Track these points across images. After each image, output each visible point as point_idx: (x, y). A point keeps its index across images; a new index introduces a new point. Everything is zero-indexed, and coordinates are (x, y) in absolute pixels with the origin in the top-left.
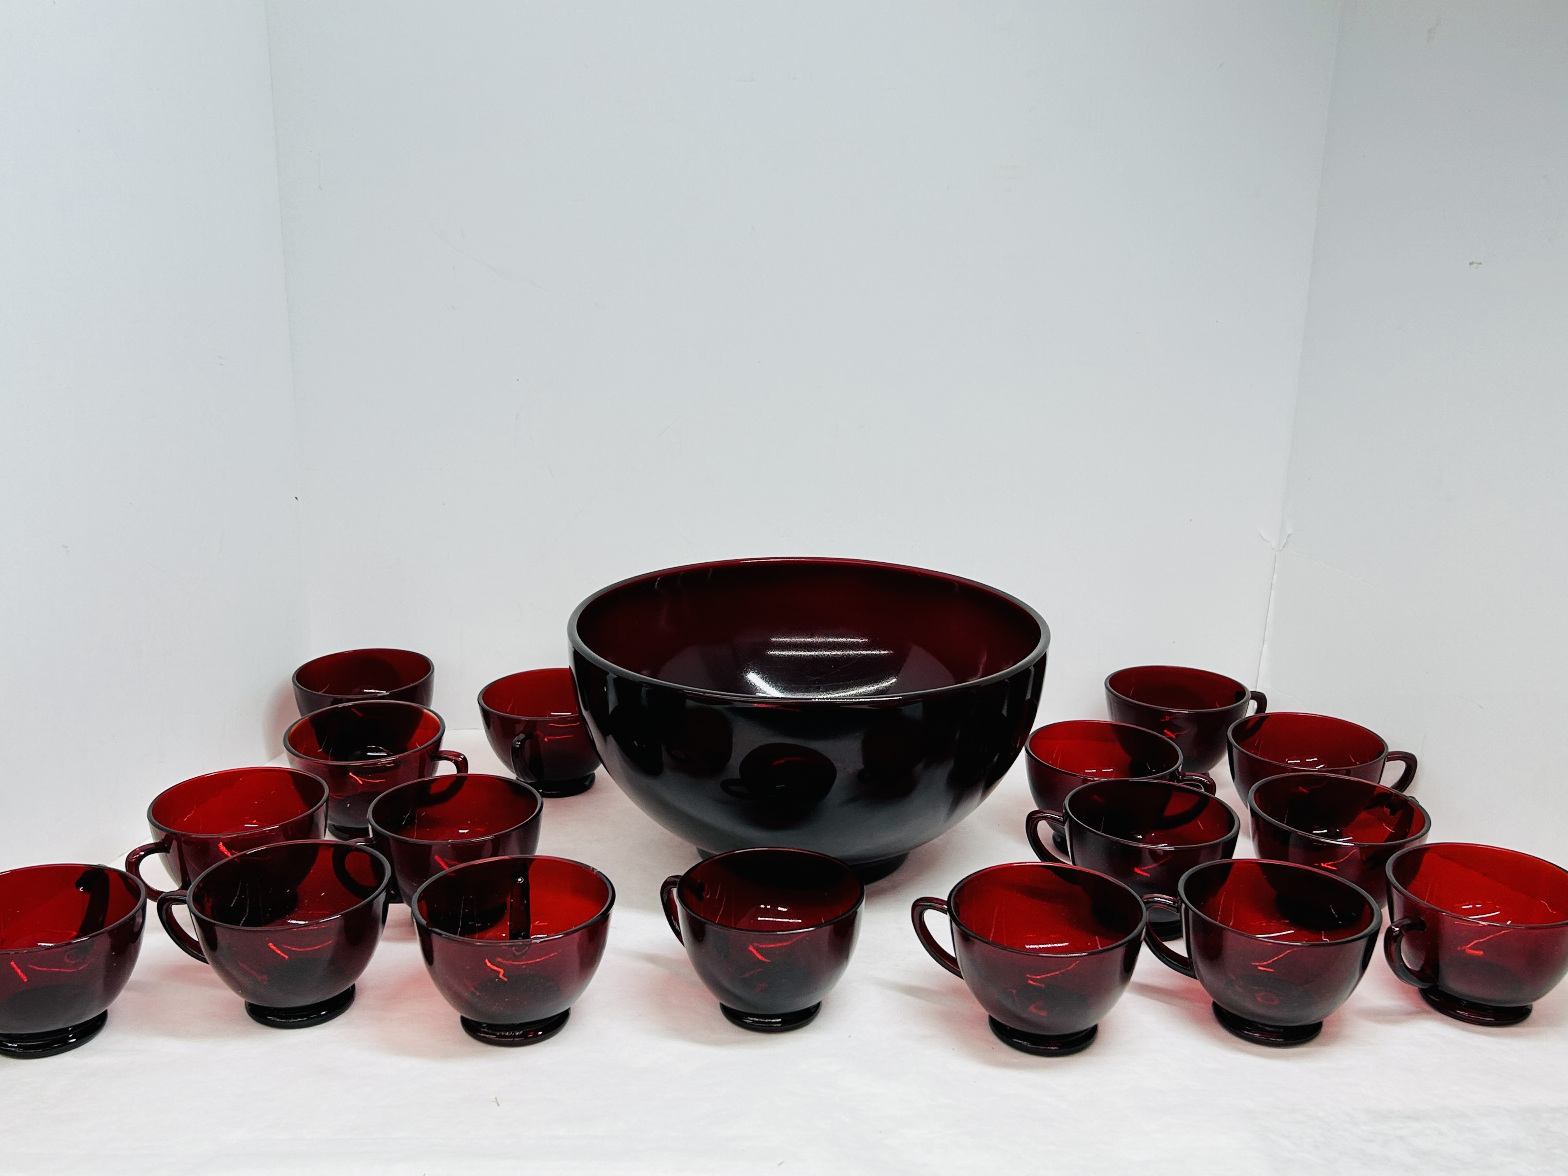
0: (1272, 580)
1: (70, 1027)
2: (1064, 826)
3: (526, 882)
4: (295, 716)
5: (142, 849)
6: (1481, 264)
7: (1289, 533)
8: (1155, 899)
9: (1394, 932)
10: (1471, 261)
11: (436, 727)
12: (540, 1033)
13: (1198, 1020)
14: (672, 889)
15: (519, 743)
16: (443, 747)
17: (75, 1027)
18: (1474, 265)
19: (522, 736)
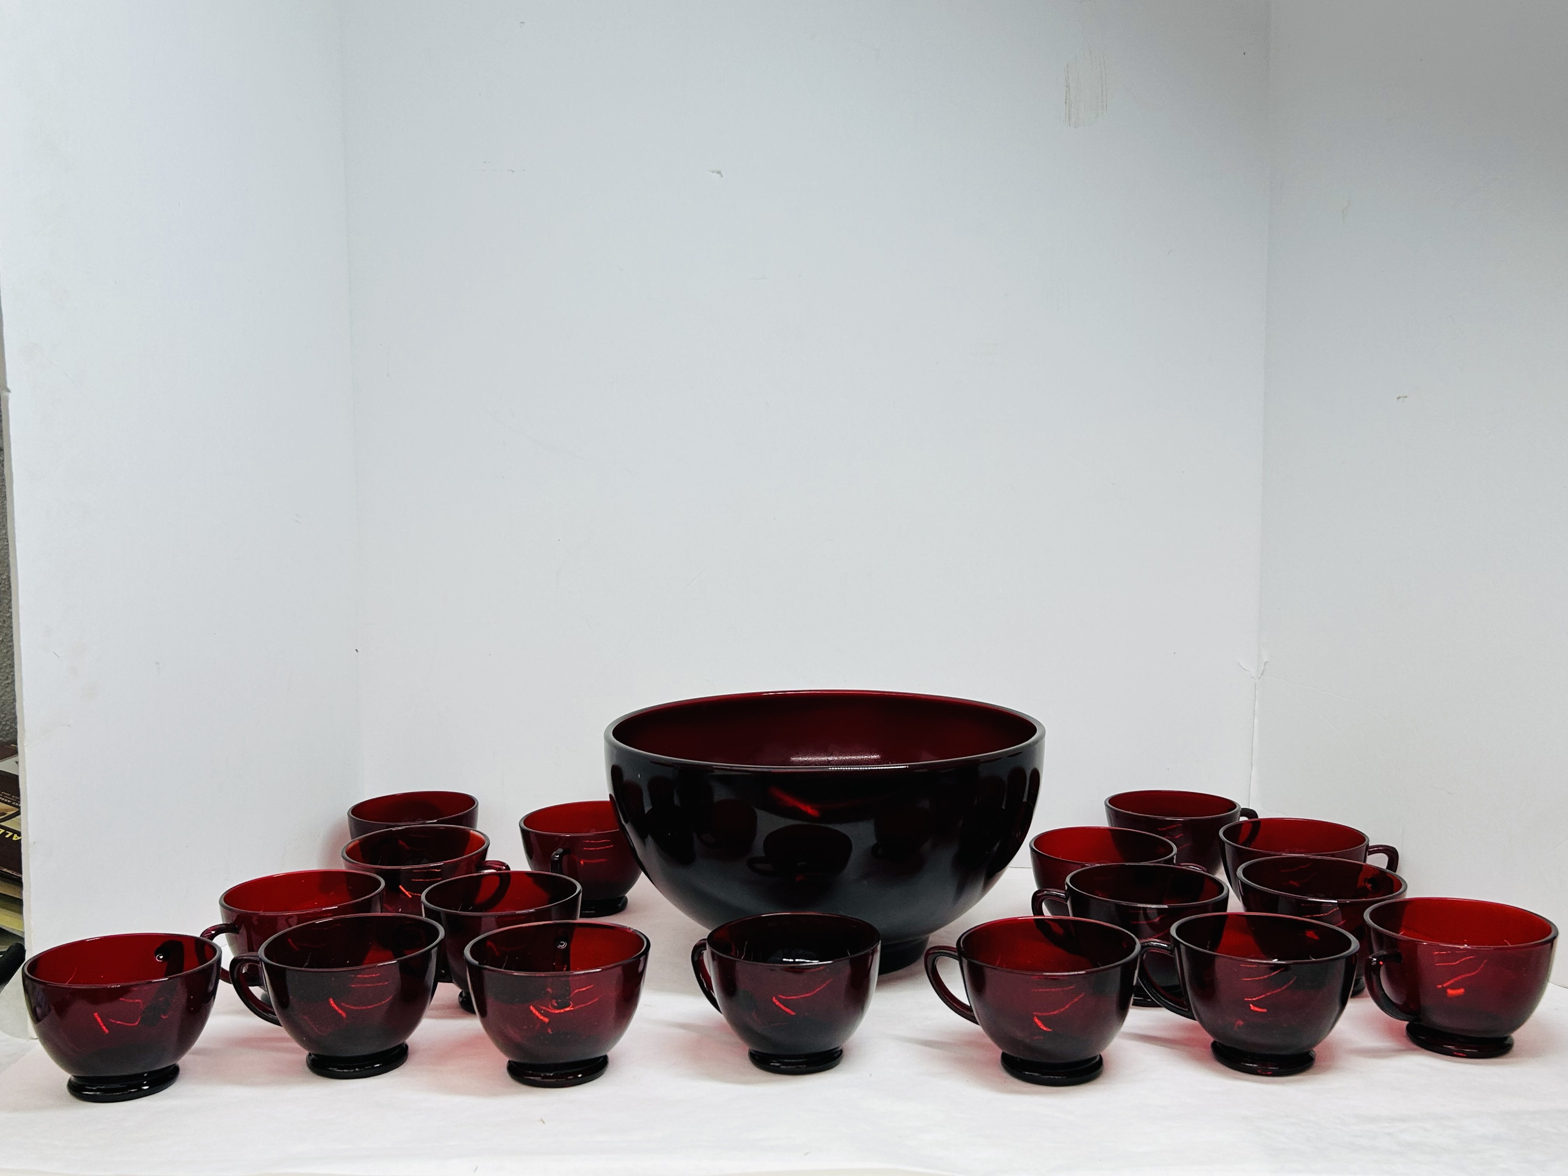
0: (1254, 707)
1: (145, 1073)
2: (1067, 902)
3: (568, 948)
4: (348, 841)
5: (213, 928)
6: (1406, 397)
7: (1266, 661)
8: (1152, 943)
9: (1372, 962)
10: (1398, 396)
11: (481, 843)
12: (580, 1076)
13: (1198, 1059)
14: (703, 952)
15: (558, 856)
16: (489, 858)
17: (150, 1073)
18: (1401, 399)
19: (560, 850)
